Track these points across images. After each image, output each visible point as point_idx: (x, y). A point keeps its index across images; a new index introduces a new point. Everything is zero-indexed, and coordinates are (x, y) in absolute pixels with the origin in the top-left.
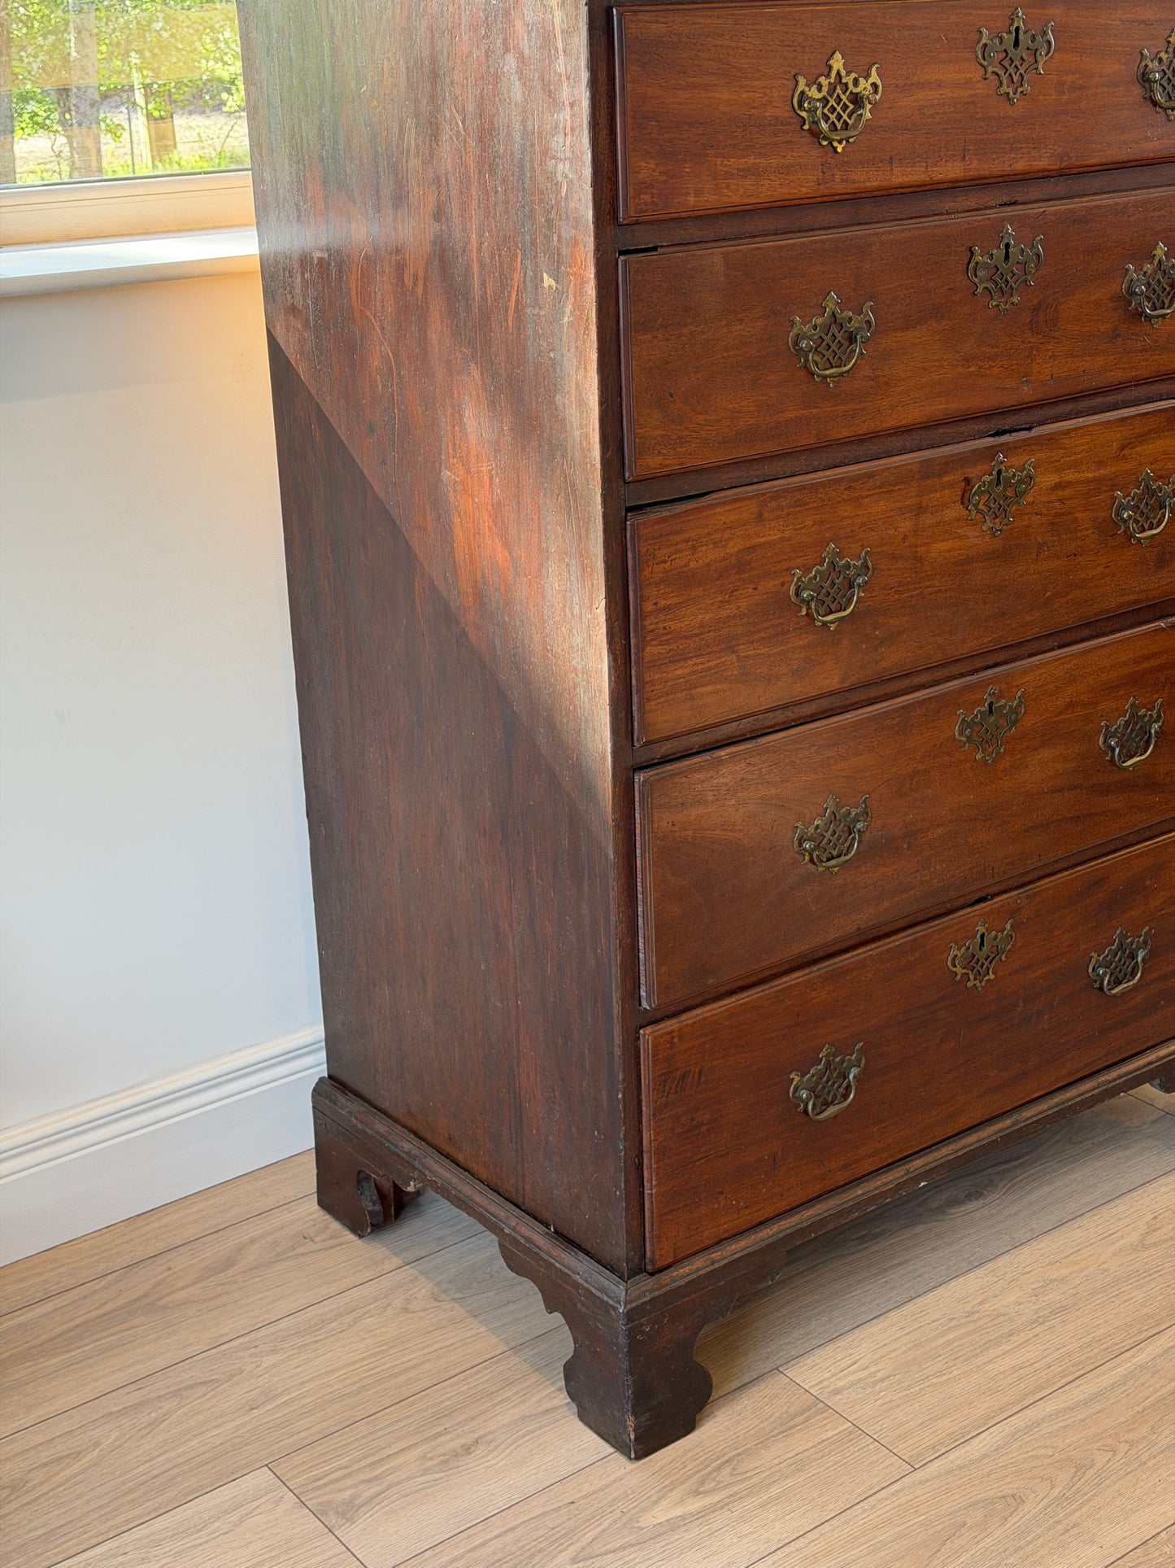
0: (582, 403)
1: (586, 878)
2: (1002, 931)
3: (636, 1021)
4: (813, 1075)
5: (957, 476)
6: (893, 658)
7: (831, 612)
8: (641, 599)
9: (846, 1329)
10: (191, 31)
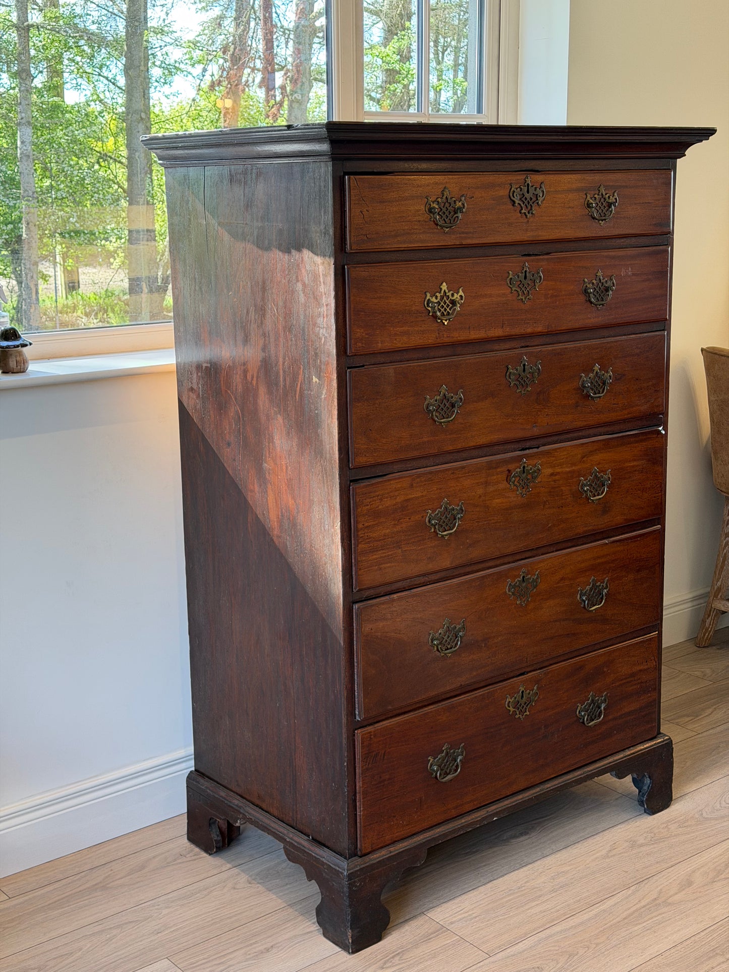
0: (330, 434)
1: (330, 656)
2: (533, 690)
3: (354, 726)
4: (440, 759)
5: (504, 468)
6: (476, 553)
7: (445, 531)
8: (357, 522)
9: (458, 895)
10: (93, 223)
